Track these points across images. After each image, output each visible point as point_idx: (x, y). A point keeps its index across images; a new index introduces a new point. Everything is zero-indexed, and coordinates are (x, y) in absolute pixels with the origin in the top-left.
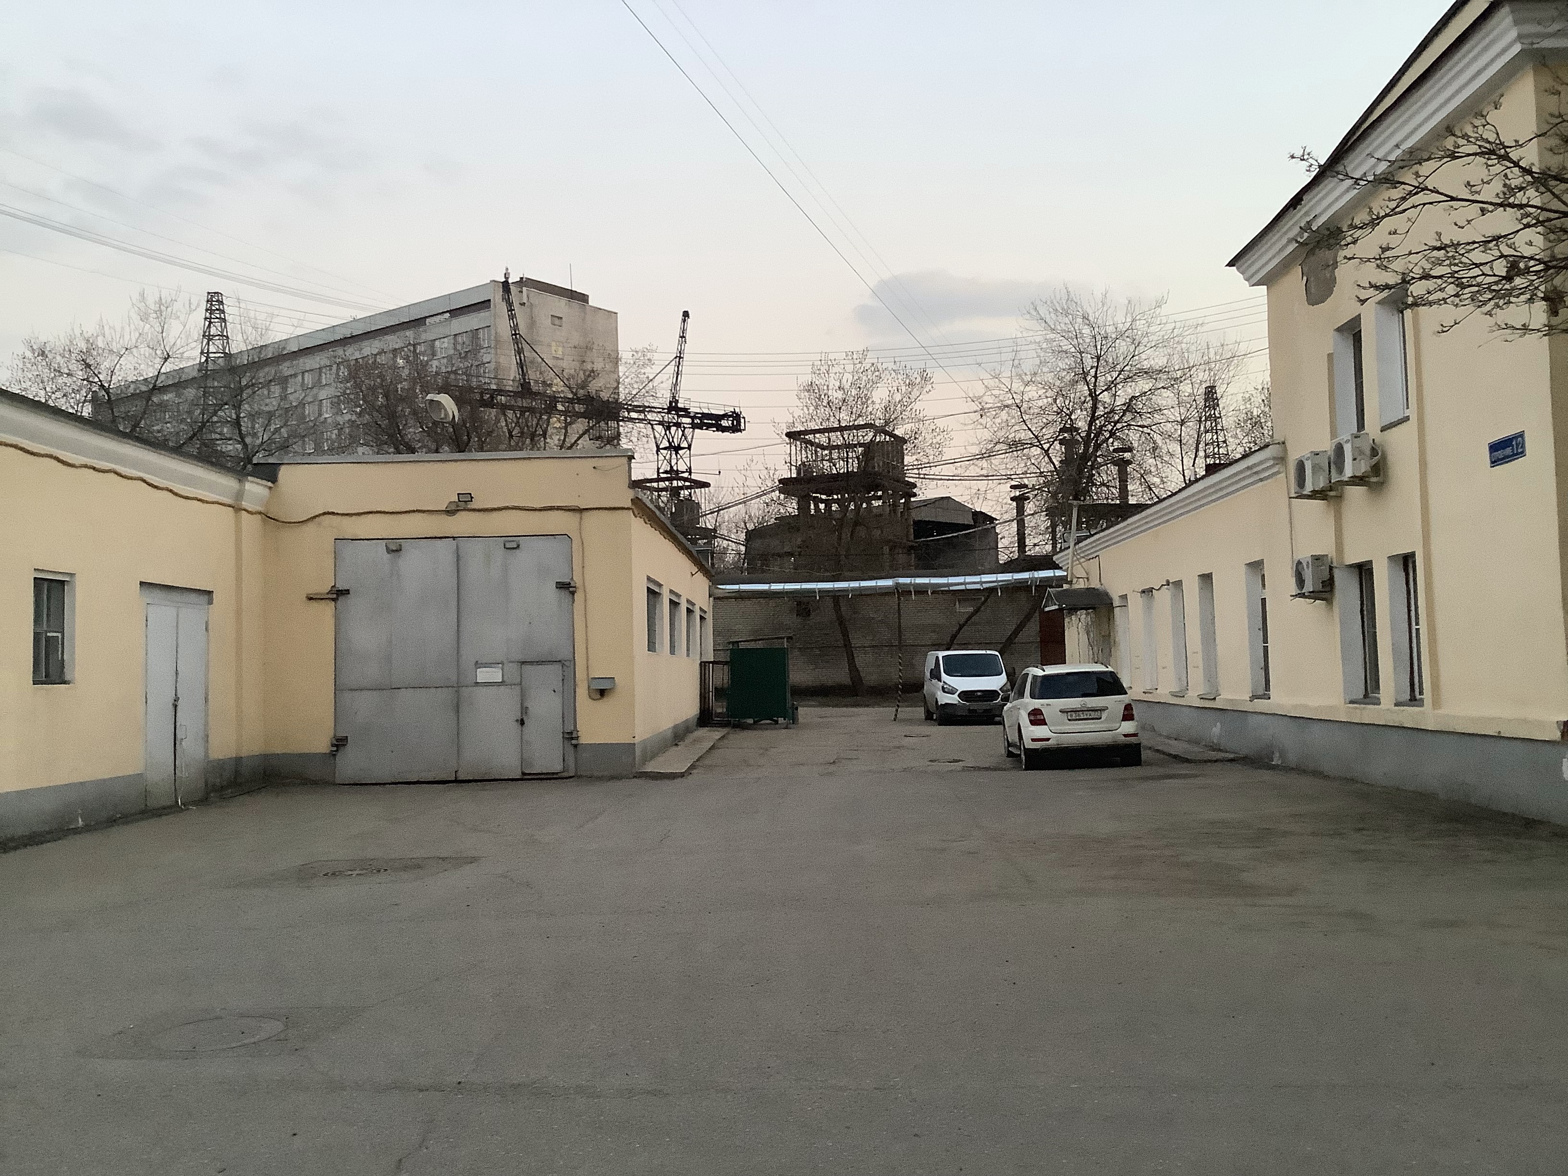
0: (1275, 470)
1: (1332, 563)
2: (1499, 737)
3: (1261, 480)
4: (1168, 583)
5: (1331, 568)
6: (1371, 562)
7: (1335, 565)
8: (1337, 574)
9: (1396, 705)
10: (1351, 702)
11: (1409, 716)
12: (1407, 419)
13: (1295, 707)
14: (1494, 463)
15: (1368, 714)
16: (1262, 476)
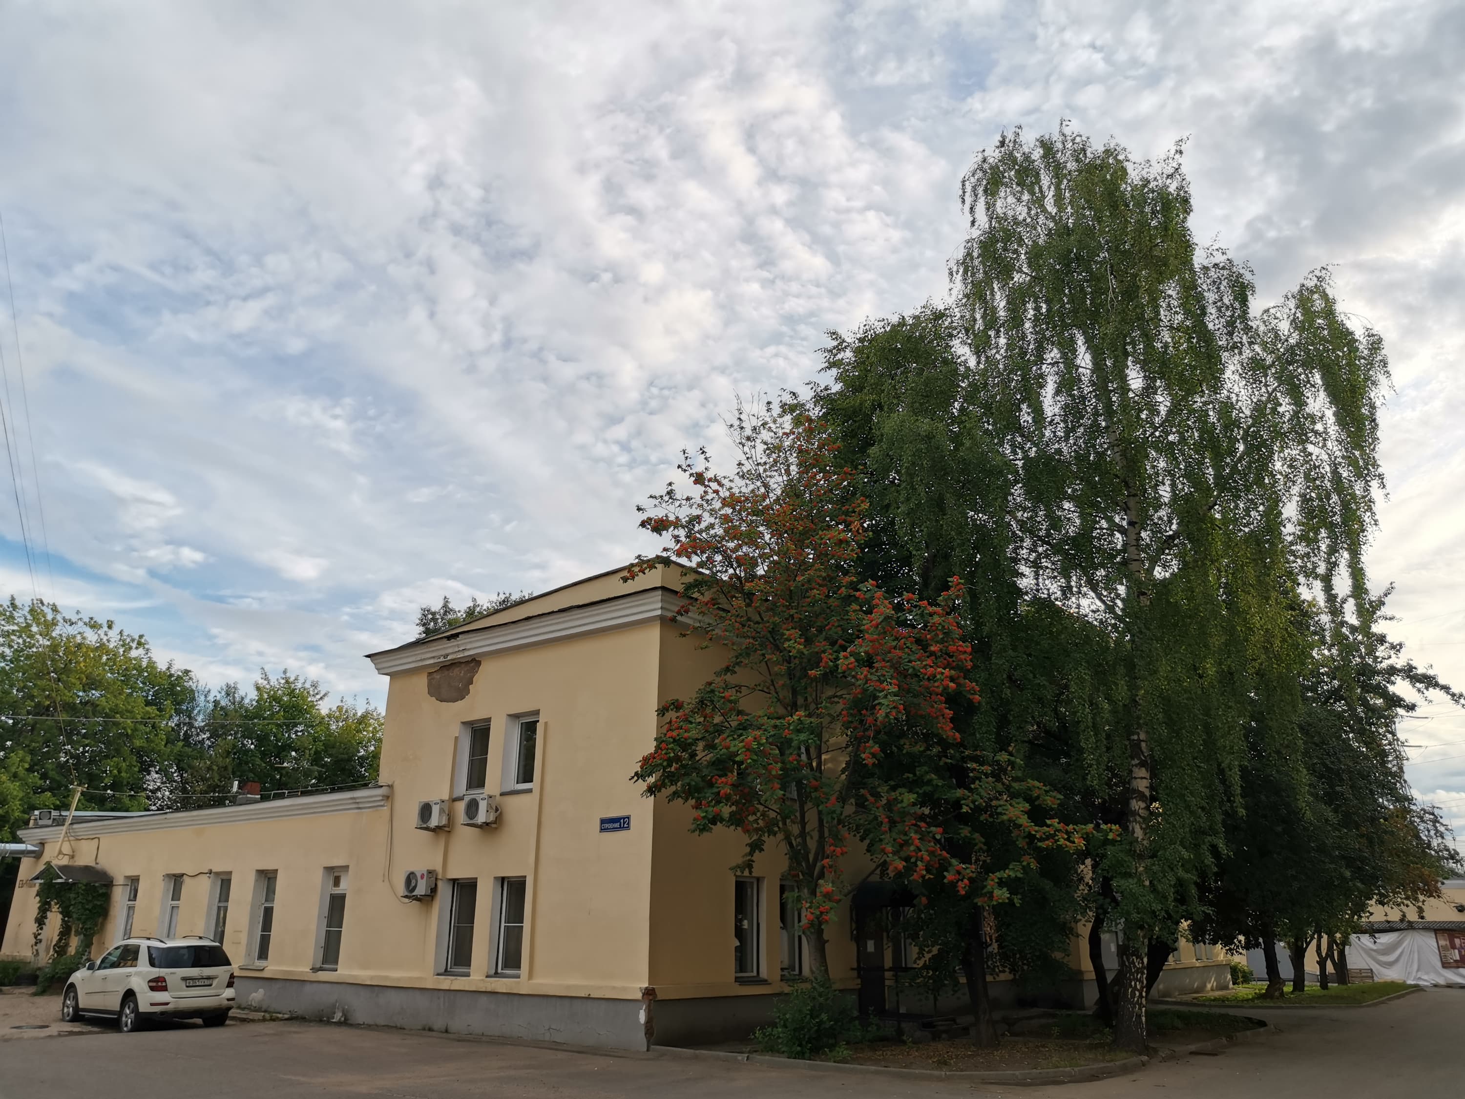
0: (382, 803)
1: (437, 875)
2: (588, 998)
3: (359, 808)
4: (210, 872)
5: (436, 879)
6: (476, 878)
7: (440, 877)
8: (440, 884)
9: (487, 977)
10: (438, 975)
11: (501, 985)
12: (530, 791)
13: (372, 978)
14: (602, 830)
15: (459, 984)
16: (361, 806)
